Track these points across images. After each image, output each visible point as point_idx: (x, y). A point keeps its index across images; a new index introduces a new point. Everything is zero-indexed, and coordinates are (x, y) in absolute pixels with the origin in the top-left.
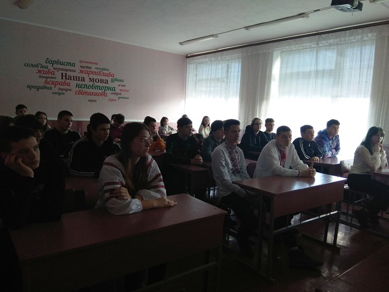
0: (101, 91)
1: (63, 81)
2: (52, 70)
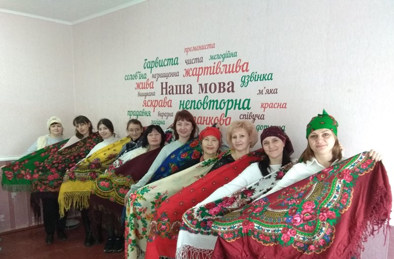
0: (219, 114)
2: (151, 80)
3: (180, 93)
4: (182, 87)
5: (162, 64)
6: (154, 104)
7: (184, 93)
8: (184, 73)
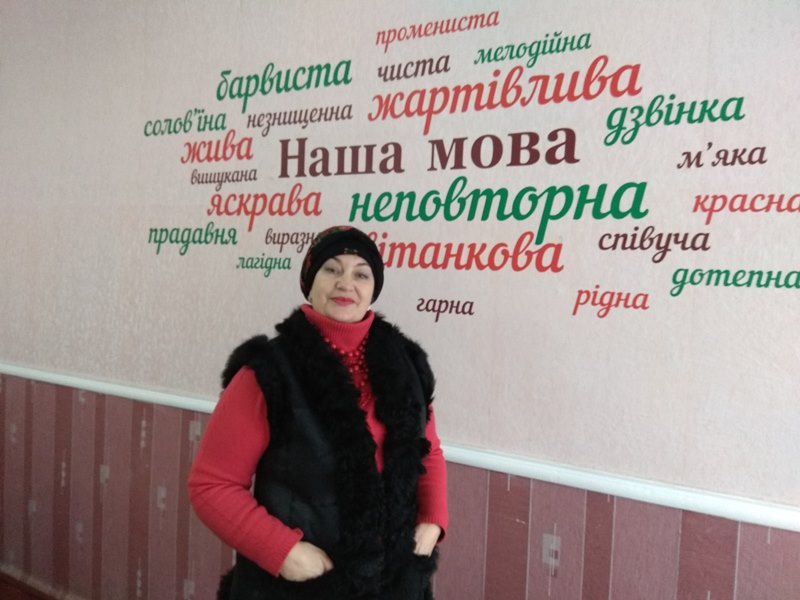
0: (509, 232)
1: (285, 186)
2: (243, 131)
3: (355, 170)
4: (362, 153)
5: (286, 84)
6: (250, 207)
7: (369, 170)
8: (374, 107)
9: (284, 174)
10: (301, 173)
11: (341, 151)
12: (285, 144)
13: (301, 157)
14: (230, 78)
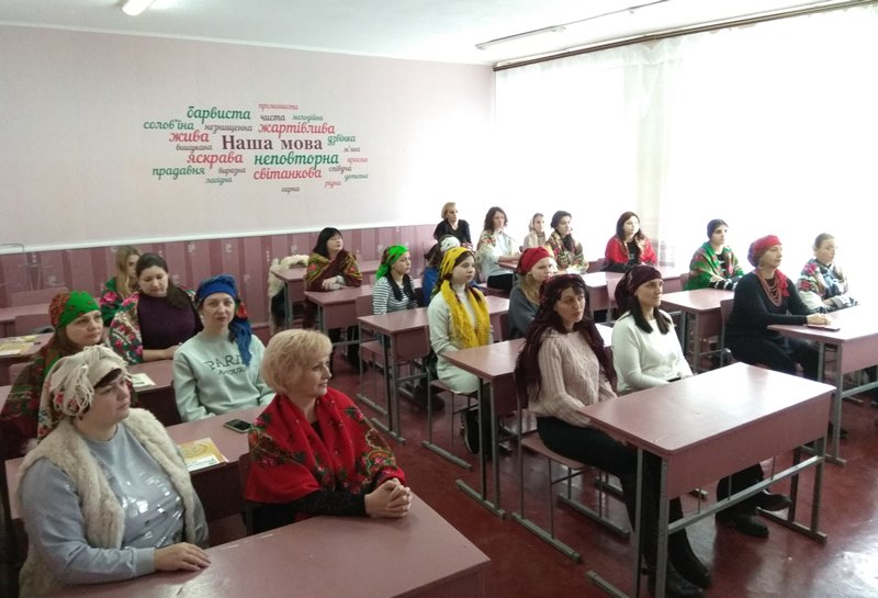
1: (227, 152)
2: (203, 131)
3: (255, 148)
4: (257, 143)
5: (222, 116)
6: (210, 159)
7: (260, 148)
8: (261, 128)
9: (225, 148)
10: (233, 148)
11: (249, 141)
12: (224, 137)
13: (232, 142)
14: (194, 110)
